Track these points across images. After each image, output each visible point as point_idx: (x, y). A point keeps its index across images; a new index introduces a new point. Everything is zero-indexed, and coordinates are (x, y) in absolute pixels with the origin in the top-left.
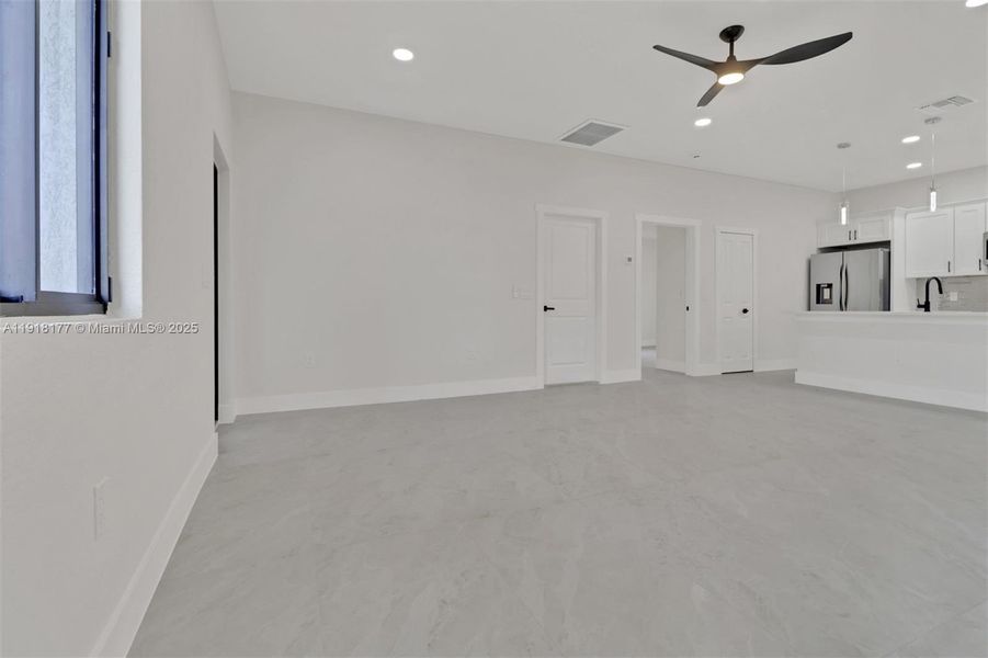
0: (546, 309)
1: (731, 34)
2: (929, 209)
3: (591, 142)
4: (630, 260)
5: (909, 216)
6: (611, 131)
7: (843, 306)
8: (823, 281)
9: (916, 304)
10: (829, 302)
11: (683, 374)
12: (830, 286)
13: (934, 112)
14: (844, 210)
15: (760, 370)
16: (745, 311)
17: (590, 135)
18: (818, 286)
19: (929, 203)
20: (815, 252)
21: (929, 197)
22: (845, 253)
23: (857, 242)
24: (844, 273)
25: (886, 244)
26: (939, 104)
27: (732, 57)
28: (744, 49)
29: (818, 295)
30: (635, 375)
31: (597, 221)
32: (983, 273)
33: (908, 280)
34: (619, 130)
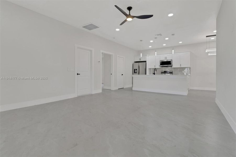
0: (78, 74)
1: (130, 9)
2: (155, 55)
3: (90, 29)
4: (99, 62)
5: (149, 56)
6: (96, 27)
7: (139, 74)
8: (136, 68)
9: (153, 73)
10: (136, 73)
11: (110, 90)
12: (136, 69)
13: (156, 36)
14: (141, 54)
15: (125, 88)
16: (122, 75)
17: (91, 27)
18: (135, 69)
19: (155, 54)
20: (134, 62)
21: (155, 53)
22: (139, 63)
23: (141, 61)
24: (139, 67)
25: (145, 61)
26: (158, 35)
27: (130, 14)
28: (133, 13)
29: (135, 71)
30: (100, 91)
31: (91, 51)
32: (160, 68)
33: (149, 69)
34: (98, 27)
